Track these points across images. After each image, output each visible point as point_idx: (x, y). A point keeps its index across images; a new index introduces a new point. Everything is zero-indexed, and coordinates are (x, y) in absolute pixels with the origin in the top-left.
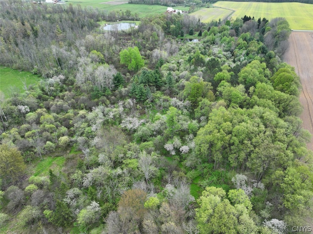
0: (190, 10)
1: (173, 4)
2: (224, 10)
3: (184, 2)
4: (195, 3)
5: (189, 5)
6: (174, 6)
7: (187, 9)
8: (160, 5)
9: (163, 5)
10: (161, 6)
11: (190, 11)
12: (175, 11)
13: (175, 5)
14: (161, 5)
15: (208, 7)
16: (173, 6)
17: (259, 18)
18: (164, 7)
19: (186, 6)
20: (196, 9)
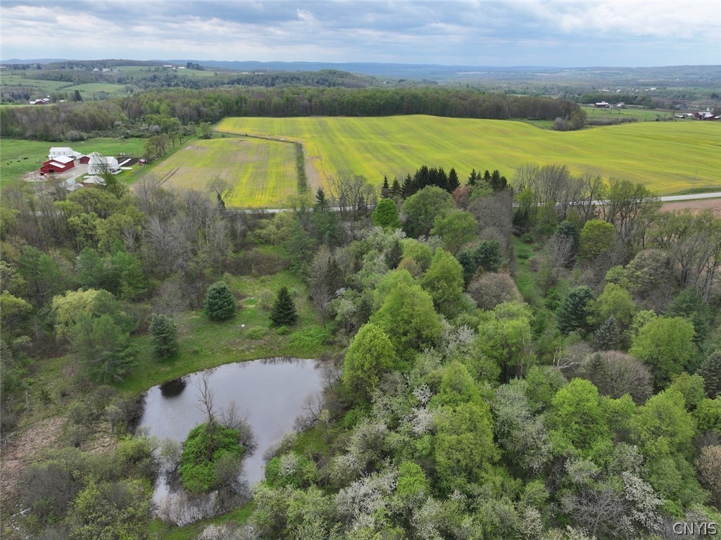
0: (150, 152)
1: (73, 133)
2: (264, 142)
3: (116, 123)
4: (157, 126)
5: (136, 134)
6: (82, 139)
7: (137, 147)
8: (21, 136)
9: (34, 137)
10: (23, 141)
11: (151, 157)
12: (84, 160)
13: (85, 135)
14: (25, 139)
15: (207, 137)
16: (74, 140)
17: (472, 172)
18: (35, 144)
19: (126, 138)
20: (171, 146)
